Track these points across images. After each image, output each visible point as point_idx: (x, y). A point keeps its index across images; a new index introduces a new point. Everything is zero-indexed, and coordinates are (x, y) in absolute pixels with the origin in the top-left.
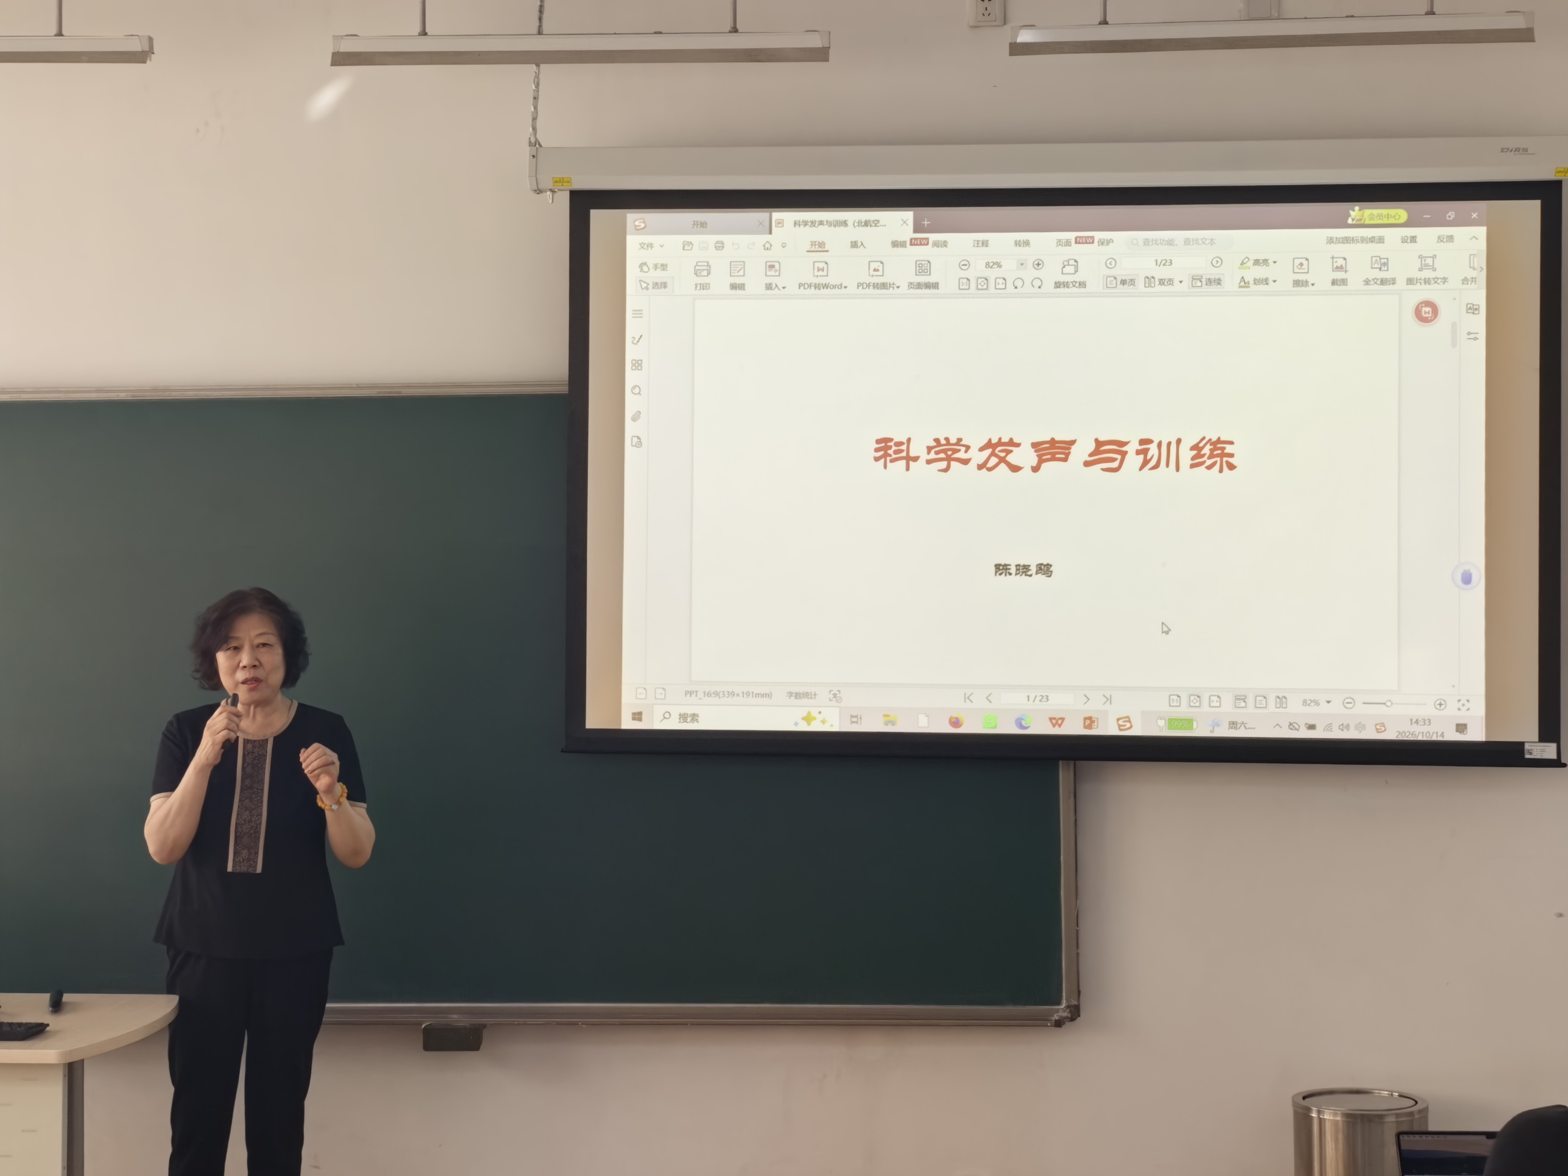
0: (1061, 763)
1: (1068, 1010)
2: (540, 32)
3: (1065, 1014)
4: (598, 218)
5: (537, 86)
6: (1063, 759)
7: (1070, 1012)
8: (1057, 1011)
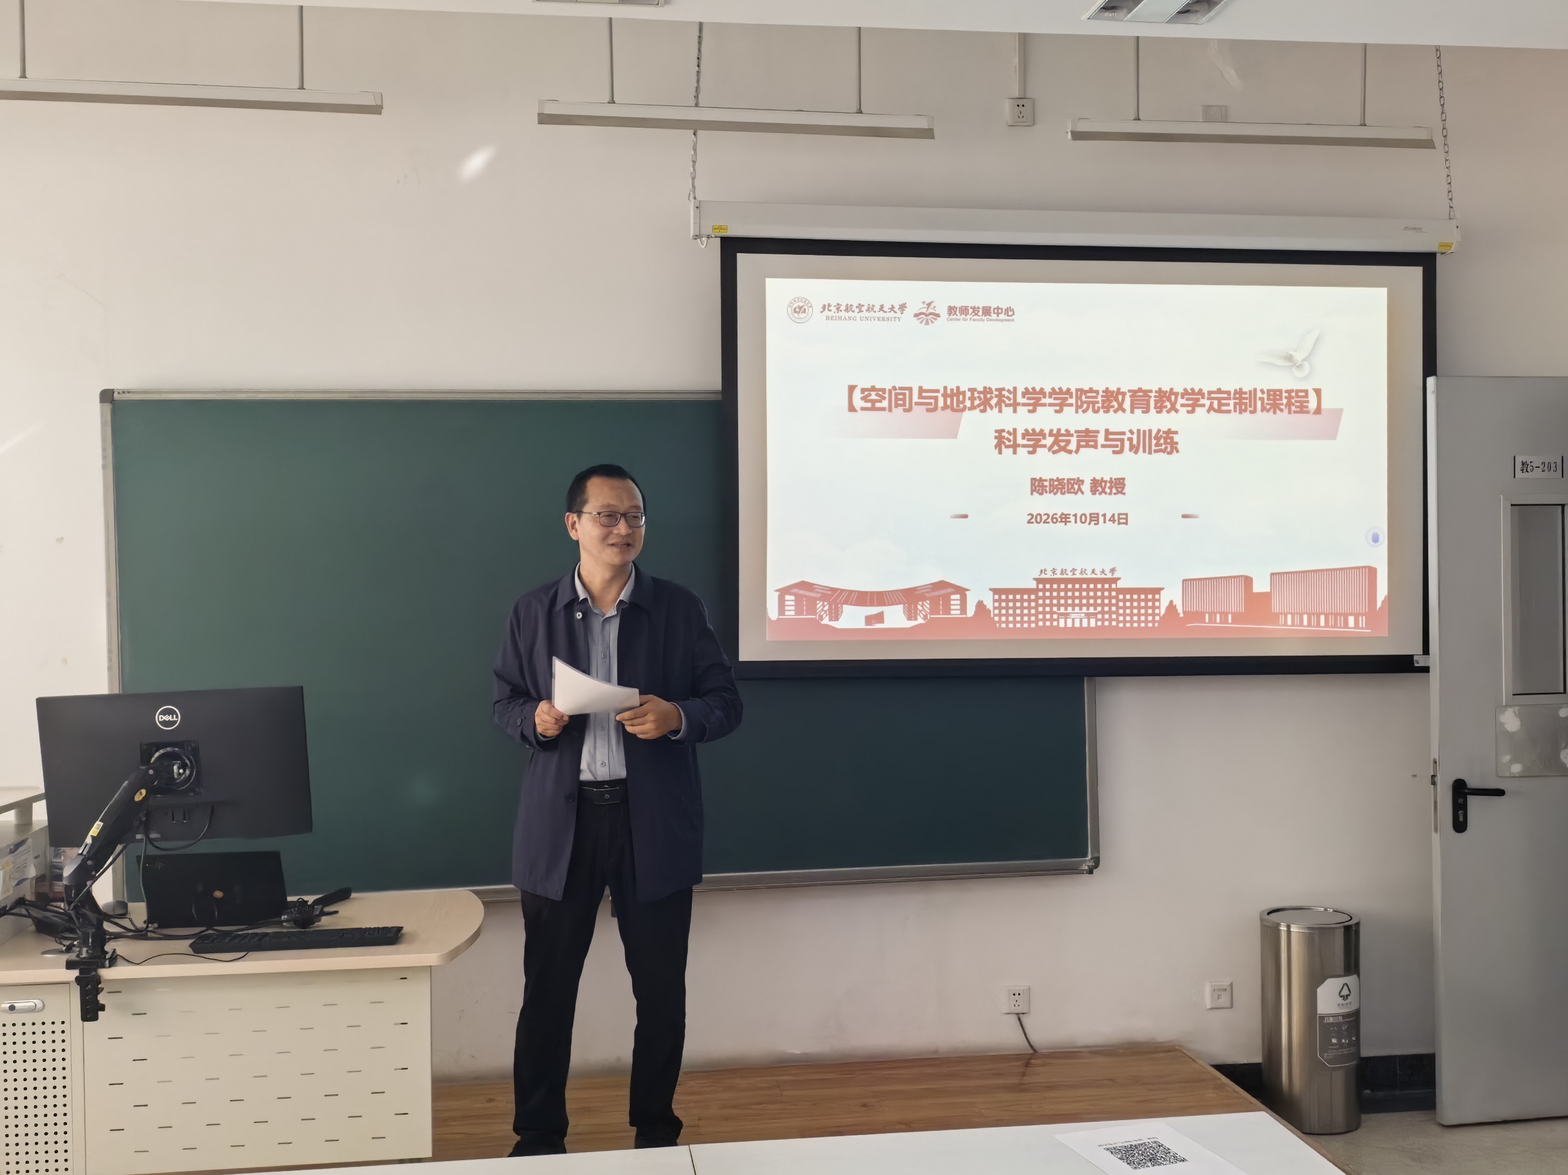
0: (1085, 678)
1: (1092, 861)
2: (697, 105)
3: (1091, 864)
4: (743, 260)
5: (695, 150)
6: (1088, 676)
7: (1094, 862)
8: (1085, 862)
